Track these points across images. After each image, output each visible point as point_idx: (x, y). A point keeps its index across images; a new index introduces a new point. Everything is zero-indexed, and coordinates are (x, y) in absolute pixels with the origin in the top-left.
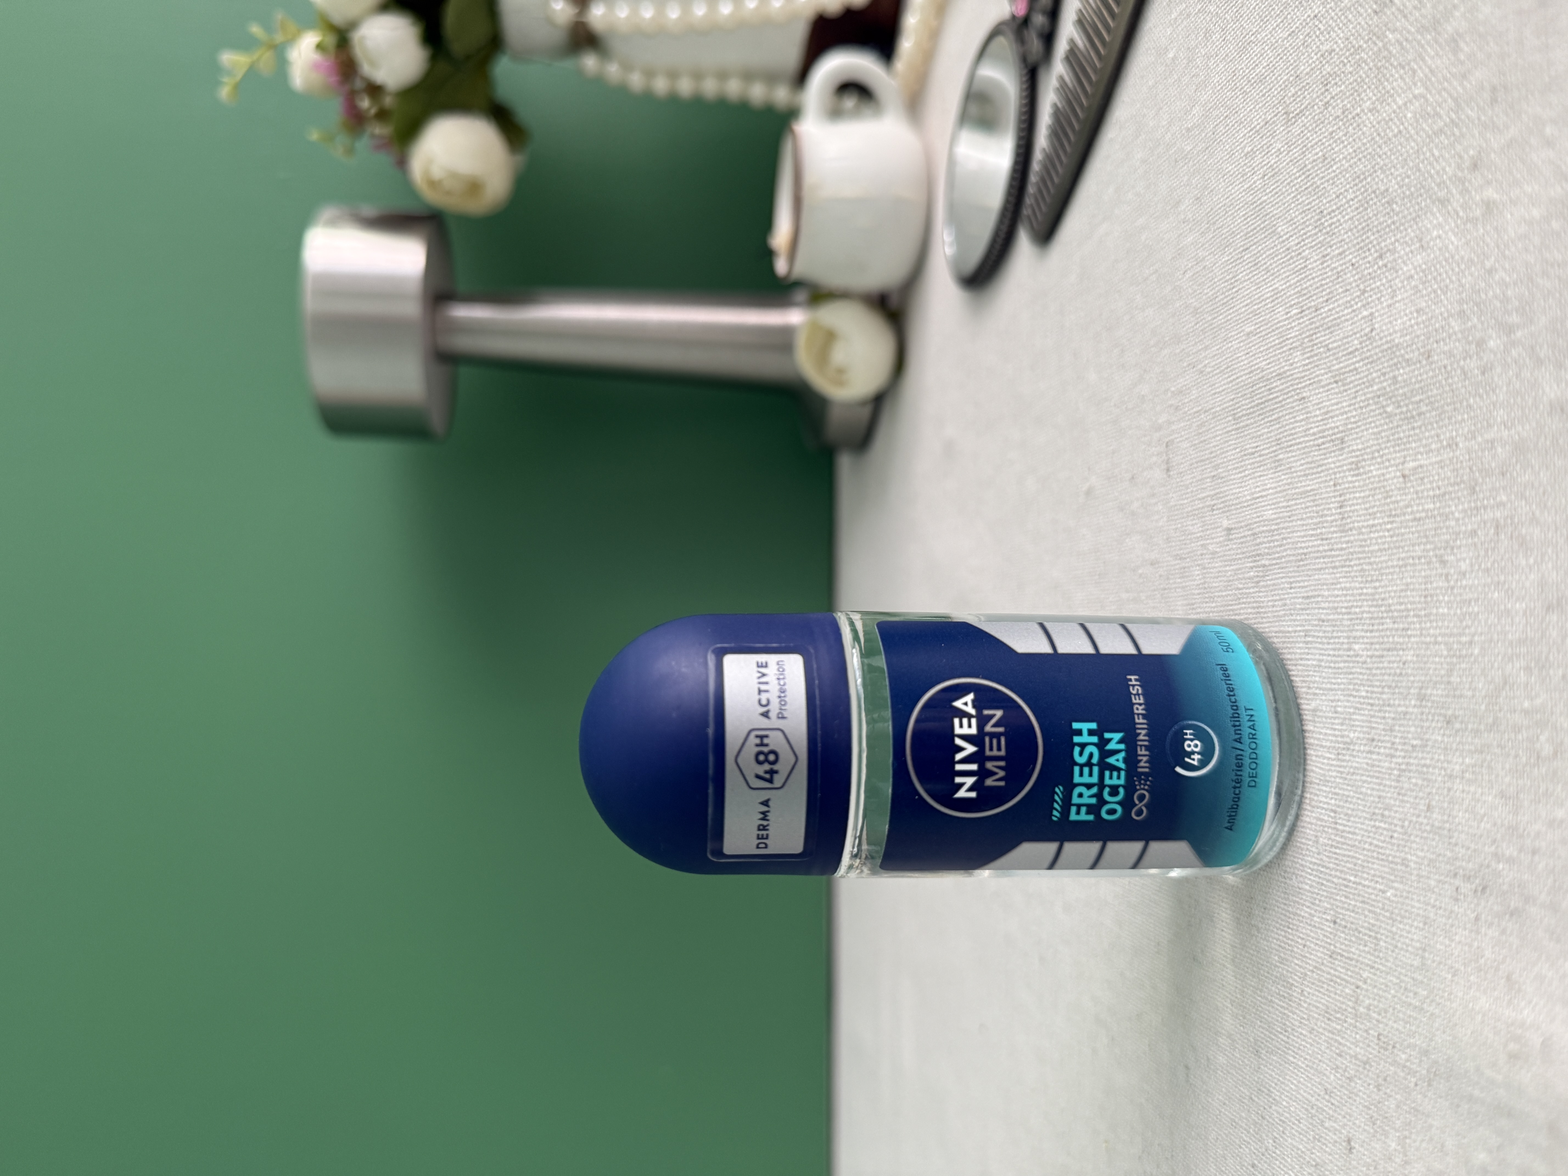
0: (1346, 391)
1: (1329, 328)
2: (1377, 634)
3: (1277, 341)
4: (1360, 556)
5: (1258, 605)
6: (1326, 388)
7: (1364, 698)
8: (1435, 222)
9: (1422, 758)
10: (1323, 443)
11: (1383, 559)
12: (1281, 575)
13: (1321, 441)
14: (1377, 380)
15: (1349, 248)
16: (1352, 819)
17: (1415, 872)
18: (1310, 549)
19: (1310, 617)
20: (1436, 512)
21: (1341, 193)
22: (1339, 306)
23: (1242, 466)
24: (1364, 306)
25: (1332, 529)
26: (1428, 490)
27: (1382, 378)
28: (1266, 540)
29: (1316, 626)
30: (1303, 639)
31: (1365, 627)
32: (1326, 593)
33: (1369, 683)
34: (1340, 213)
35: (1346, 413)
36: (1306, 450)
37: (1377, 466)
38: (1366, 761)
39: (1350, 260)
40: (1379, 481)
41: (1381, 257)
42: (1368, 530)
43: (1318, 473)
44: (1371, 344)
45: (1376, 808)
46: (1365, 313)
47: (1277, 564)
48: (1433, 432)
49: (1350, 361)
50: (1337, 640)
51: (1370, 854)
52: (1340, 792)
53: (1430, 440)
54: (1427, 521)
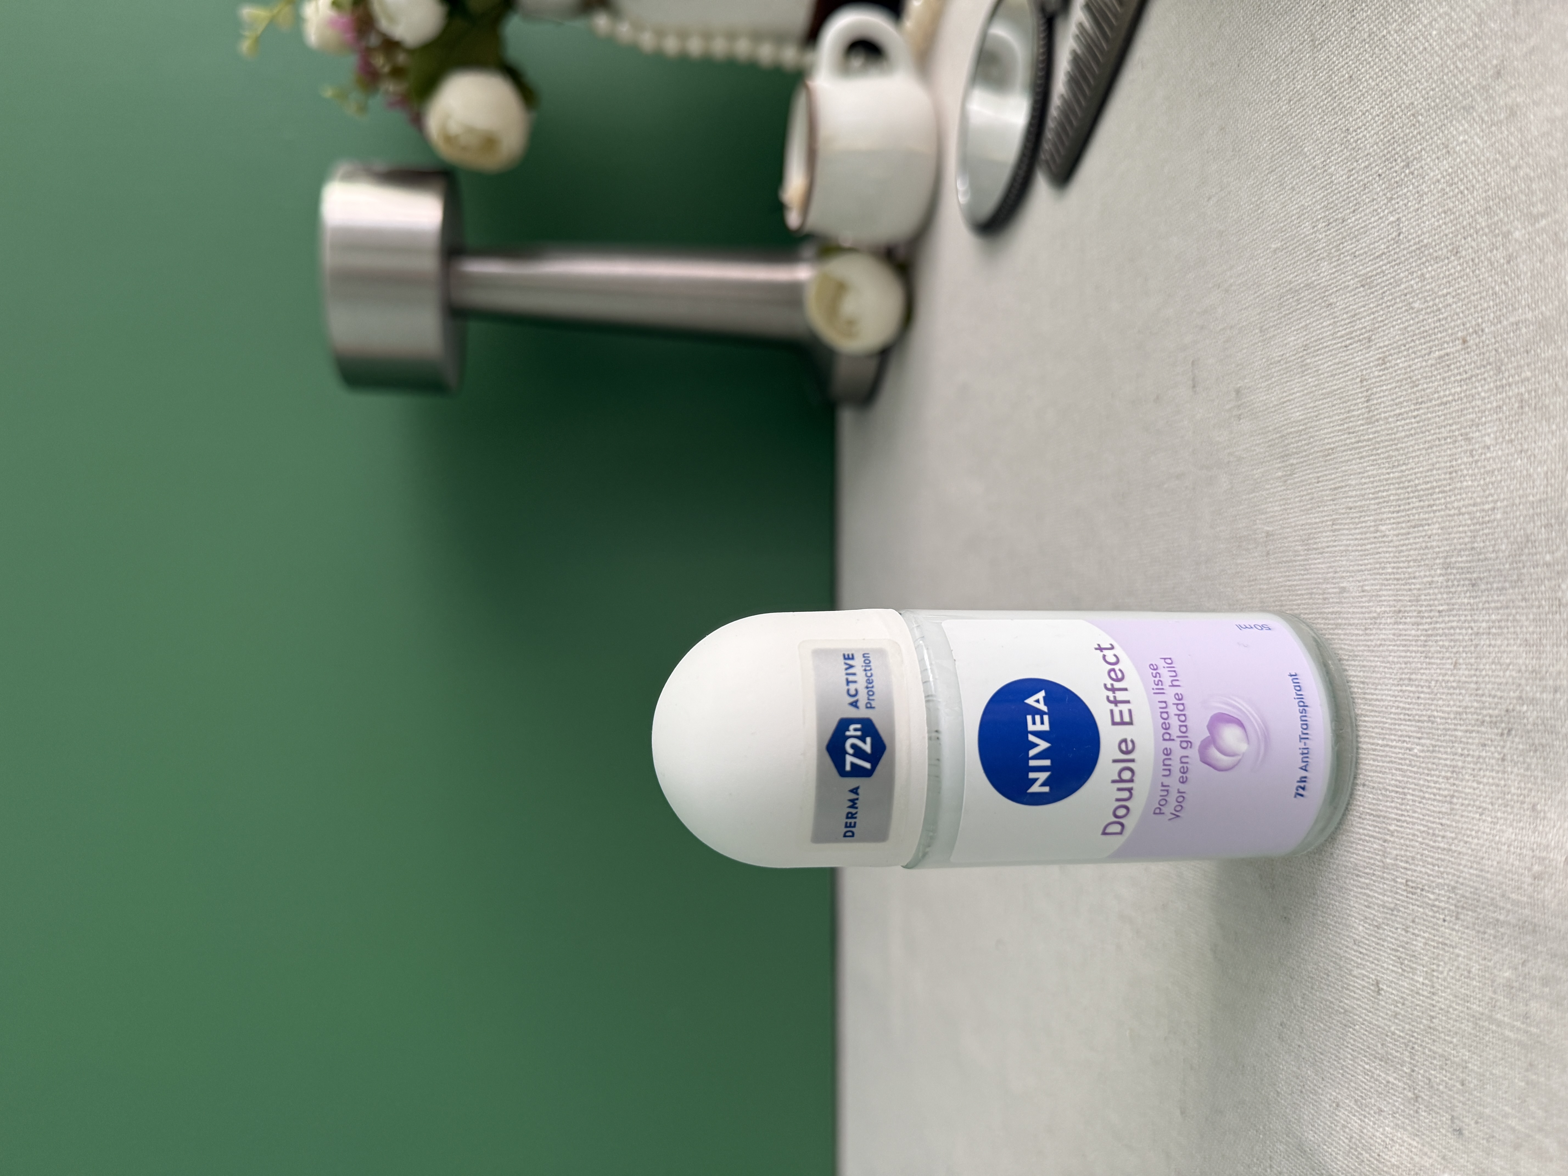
0: (1373, 293)
1: (1356, 237)
2: (1403, 514)
3: (1304, 254)
4: (1387, 443)
5: (1284, 502)
6: (1353, 293)
7: (1390, 574)
8: (1461, 128)
9: (1449, 621)
10: (1351, 344)
11: (1409, 444)
12: (1308, 472)
13: (1348, 342)
14: (1404, 280)
15: (1375, 161)
16: (1379, 687)
17: (1441, 727)
18: (1337, 444)
19: (1337, 507)
20: (1463, 394)
21: (1367, 111)
22: (1365, 215)
23: (1268, 375)
24: (1391, 212)
25: (1360, 422)
26: (1454, 375)
27: (1410, 277)
28: (1293, 440)
29: (1343, 514)
30: (1330, 528)
31: (1392, 509)
32: (1354, 482)
33: (1395, 560)
34: (1366, 129)
35: (1373, 313)
36: (1333, 352)
37: (1403, 359)
38: (1393, 631)
39: (1377, 172)
40: (1405, 373)
41: (1407, 166)
42: (1395, 419)
43: (1345, 372)
44: (1399, 247)
45: (1402, 673)
46: (1392, 219)
47: (1305, 461)
48: (1459, 321)
49: (1377, 265)
50: (1364, 525)
51: (1396, 717)
52: (1369, 664)
53: (1456, 329)
54: (1454, 403)
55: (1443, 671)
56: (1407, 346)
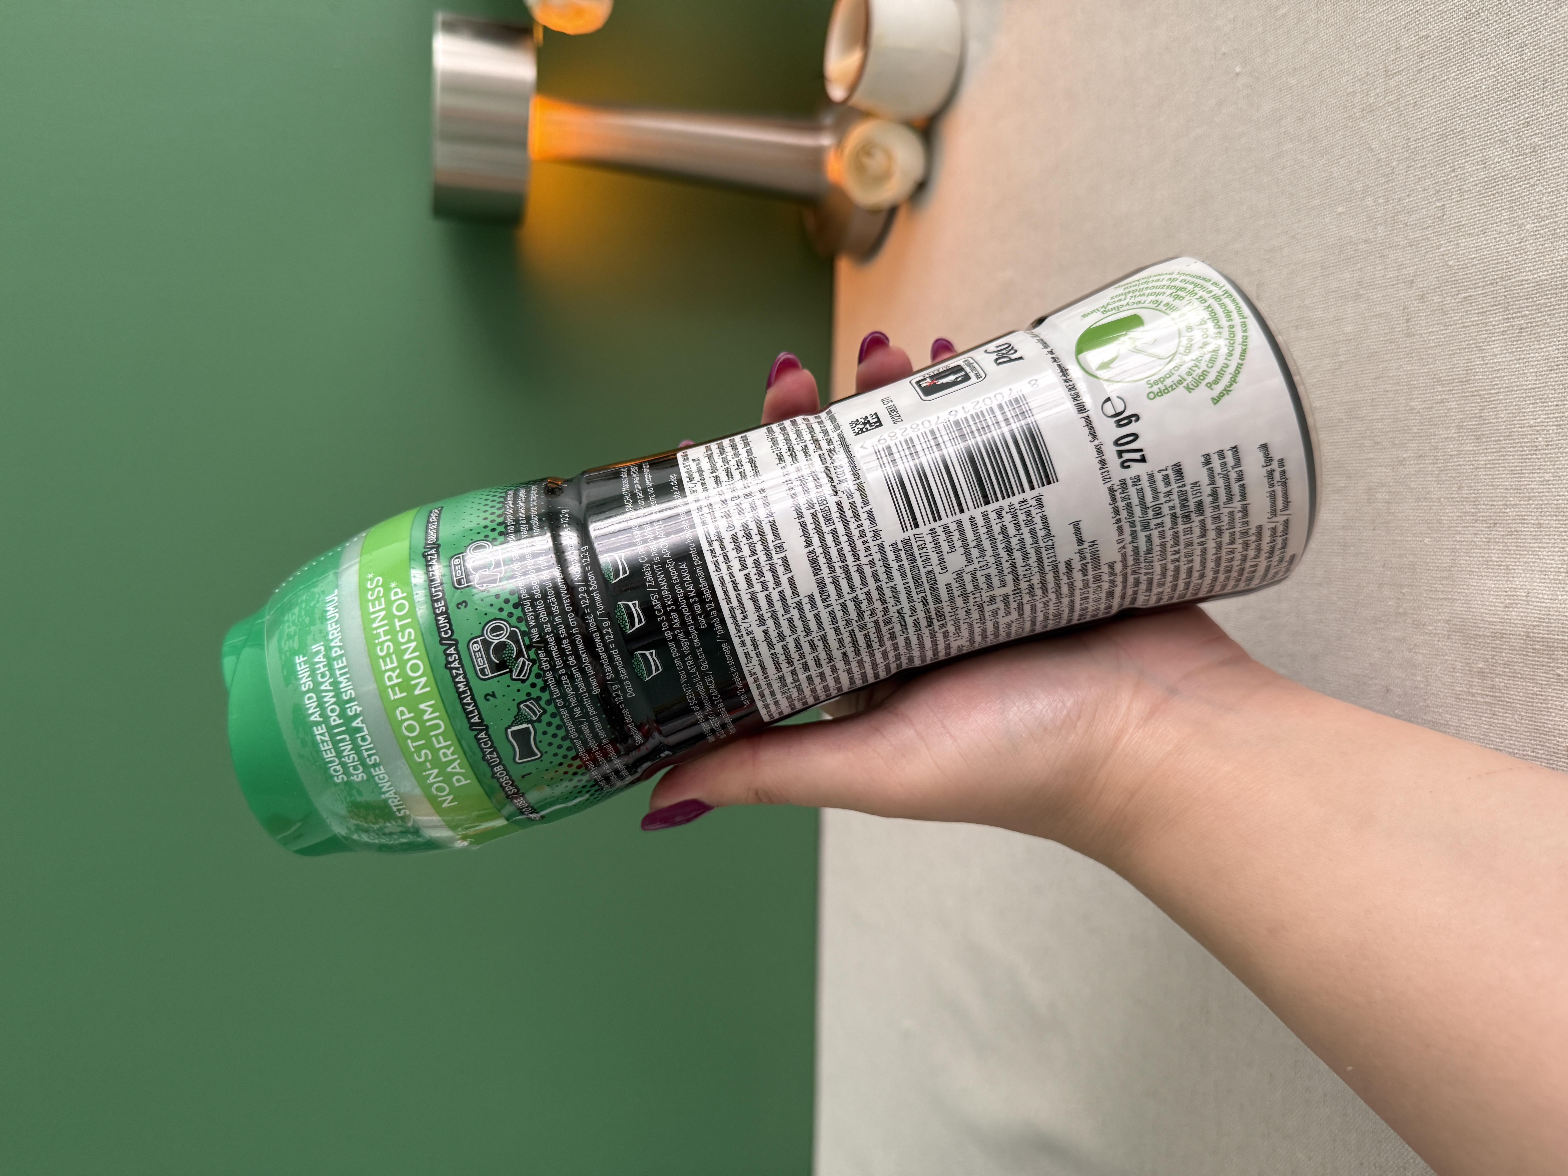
2: (1429, 395)
10: (1397, 283)
11: (1436, 351)
13: (1395, 281)
17: (1446, 525)
24: (1438, 200)
31: (1420, 392)
46: (1438, 204)
54: (1472, 327)
55: (1451, 492)
56: (1441, 289)
